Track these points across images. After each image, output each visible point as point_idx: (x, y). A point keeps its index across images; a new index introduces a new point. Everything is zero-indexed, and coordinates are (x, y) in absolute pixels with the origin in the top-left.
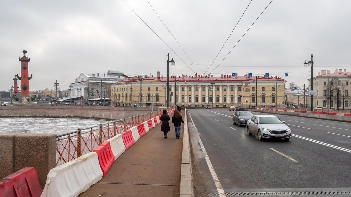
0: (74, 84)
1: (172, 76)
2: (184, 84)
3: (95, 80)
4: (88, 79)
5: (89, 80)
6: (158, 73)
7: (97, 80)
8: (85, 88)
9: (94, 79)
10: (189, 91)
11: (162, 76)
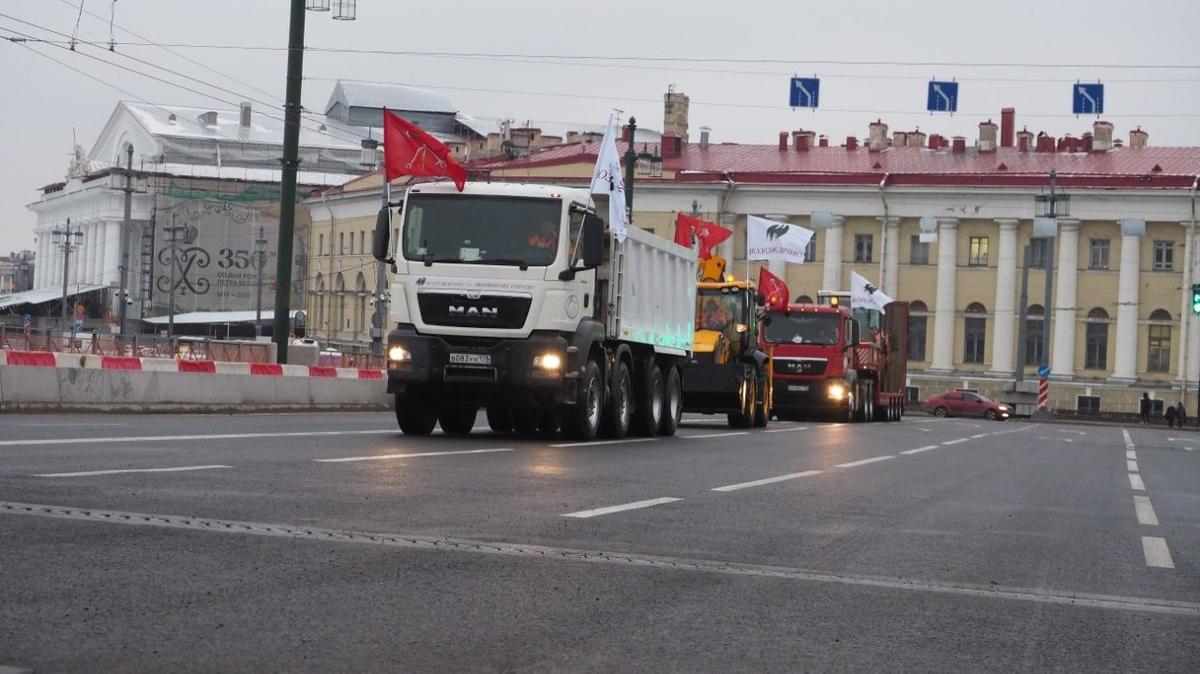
0: (59, 187)
1: (783, 137)
2: (871, 208)
3: (212, 162)
4: (156, 150)
5: (162, 160)
6: (675, 105)
7: (225, 163)
8: (127, 227)
9: (207, 152)
10: (913, 263)
11: (705, 136)
